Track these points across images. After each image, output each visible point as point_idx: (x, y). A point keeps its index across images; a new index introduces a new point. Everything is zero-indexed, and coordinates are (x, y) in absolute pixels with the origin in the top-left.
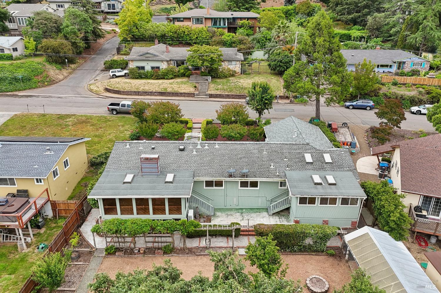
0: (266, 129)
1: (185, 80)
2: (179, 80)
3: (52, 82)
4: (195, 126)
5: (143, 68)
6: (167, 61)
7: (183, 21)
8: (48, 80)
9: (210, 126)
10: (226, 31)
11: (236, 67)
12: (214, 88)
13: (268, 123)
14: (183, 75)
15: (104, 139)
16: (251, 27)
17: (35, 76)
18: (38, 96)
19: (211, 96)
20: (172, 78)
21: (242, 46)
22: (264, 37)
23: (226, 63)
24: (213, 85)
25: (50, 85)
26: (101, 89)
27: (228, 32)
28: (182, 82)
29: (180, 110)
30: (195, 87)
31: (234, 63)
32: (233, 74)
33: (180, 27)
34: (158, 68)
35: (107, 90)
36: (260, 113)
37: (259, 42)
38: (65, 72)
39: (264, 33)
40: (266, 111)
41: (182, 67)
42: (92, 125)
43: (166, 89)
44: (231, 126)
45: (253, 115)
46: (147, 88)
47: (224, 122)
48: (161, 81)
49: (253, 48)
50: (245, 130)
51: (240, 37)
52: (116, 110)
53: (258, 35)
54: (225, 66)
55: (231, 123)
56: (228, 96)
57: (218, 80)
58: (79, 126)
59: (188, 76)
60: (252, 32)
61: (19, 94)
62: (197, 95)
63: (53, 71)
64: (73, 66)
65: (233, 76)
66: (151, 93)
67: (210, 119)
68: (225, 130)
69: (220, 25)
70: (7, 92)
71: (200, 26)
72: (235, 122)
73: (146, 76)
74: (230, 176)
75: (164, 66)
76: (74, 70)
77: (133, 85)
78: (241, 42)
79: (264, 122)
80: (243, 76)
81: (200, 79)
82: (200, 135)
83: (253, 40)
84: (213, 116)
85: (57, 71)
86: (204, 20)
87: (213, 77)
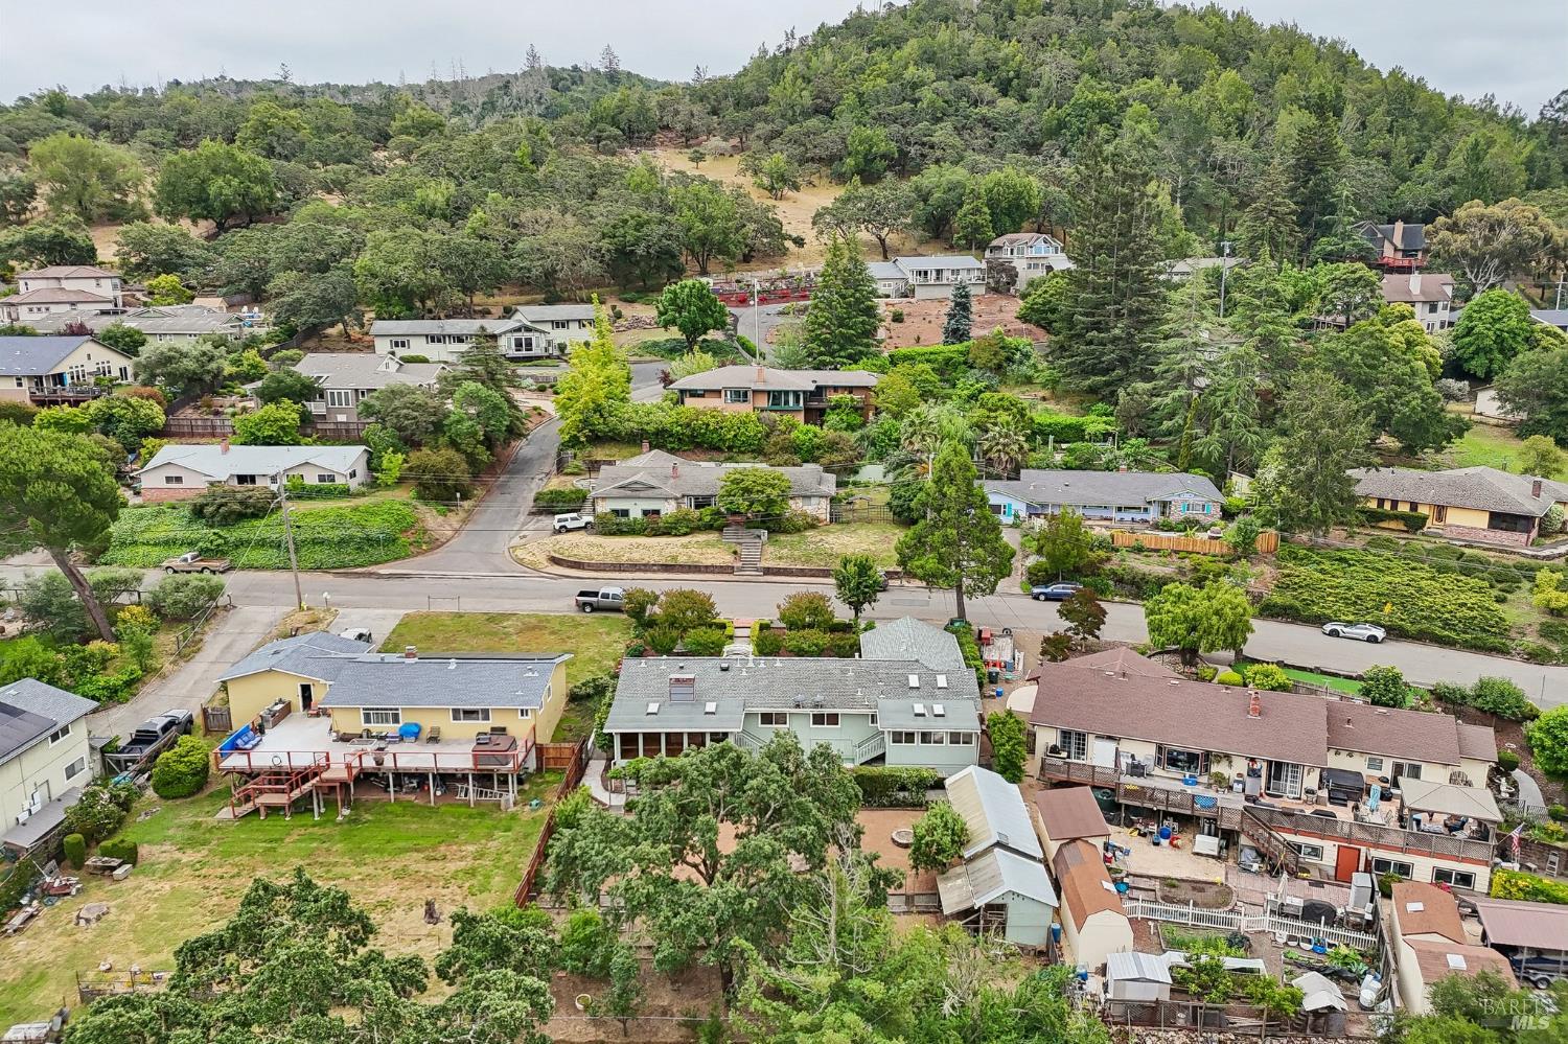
0: (863, 638)
1: (713, 536)
2: (701, 537)
3: (435, 544)
4: (738, 632)
5: (625, 513)
6: (676, 499)
7: (702, 396)
8: (426, 539)
9: (766, 632)
10: (800, 418)
11: (820, 509)
12: (773, 553)
13: (870, 627)
14: (709, 527)
15: (580, 656)
16: (859, 410)
17: (402, 531)
18: (421, 577)
19: (768, 571)
20: (685, 534)
21: (836, 457)
22: (884, 434)
23: (800, 502)
24: (771, 549)
25: (432, 549)
26: (542, 559)
27: (807, 422)
28: (708, 544)
29: (712, 605)
30: (735, 553)
31: (814, 501)
32: (813, 524)
33: (698, 413)
34: (657, 512)
35: (555, 561)
36: (857, 610)
37: (873, 444)
38: (454, 520)
39: (886, 426)
40: (866, 606)
41: (706, 511)
42: (553, 633)
43: (674, 558)
44: (802, 633)
45: (842, 613)
46: (637, 556)
47: (792, 626)
48: (663, 540)
49: (861, 456)
50: (825, 639)
51: (832, 435)
52: (590, 604)
53: (872, 429)
54: (796, 506)
55: (804, 627)
56: (802, 573)
57: (782, 538)
58: (528, 634)
59: (720, 529)
60: (859, 420)
61: (382, 572)
62: (741, 569)
63: (432, 518)
64: (466, 504)
65: (813, 527)
66: (646, 567)
67: (766, 620)
68: (792, 638)
69: (787, 402)
70: (356, 566)
71: (744, 409)
72: (811, 626)
73: (632, 531)
74: (798, 706)
75: (668, 509)
76: (469, 512)
77: (608, 550)
78: (833, 446)
79: (863, 626)
80: (835, 527)
81: (747, 537)
82: (751, 648)
83: (862, 438)
84: (772, 616)
85: (441, 519)
86: (750, 394)
87: (771, 531)
